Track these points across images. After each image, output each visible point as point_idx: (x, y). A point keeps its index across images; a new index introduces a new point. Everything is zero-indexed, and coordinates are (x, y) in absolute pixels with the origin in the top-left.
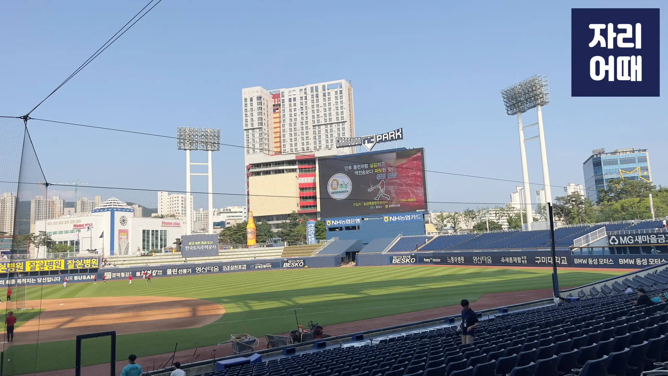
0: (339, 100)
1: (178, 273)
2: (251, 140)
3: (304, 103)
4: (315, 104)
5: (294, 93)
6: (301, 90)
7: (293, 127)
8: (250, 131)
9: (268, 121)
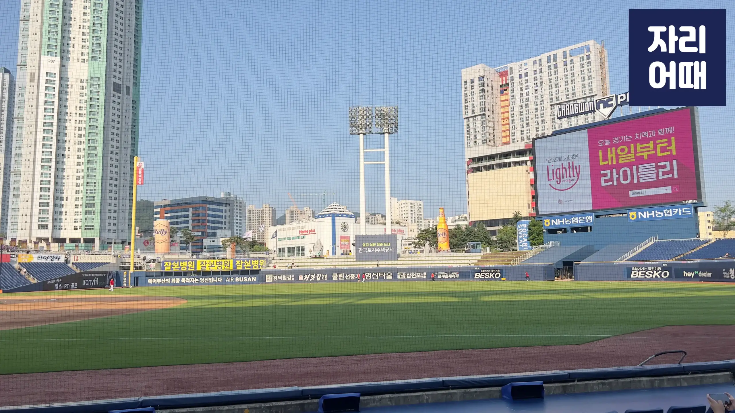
0: (586, 68)
1: (345, 278)
2: (471, 131)
3: (538, 78)
4: (553, 77)
5: (525, 68)
6: (535, 62)
7: (524, 110)
8: (471, 120)
9: (493, 105)
